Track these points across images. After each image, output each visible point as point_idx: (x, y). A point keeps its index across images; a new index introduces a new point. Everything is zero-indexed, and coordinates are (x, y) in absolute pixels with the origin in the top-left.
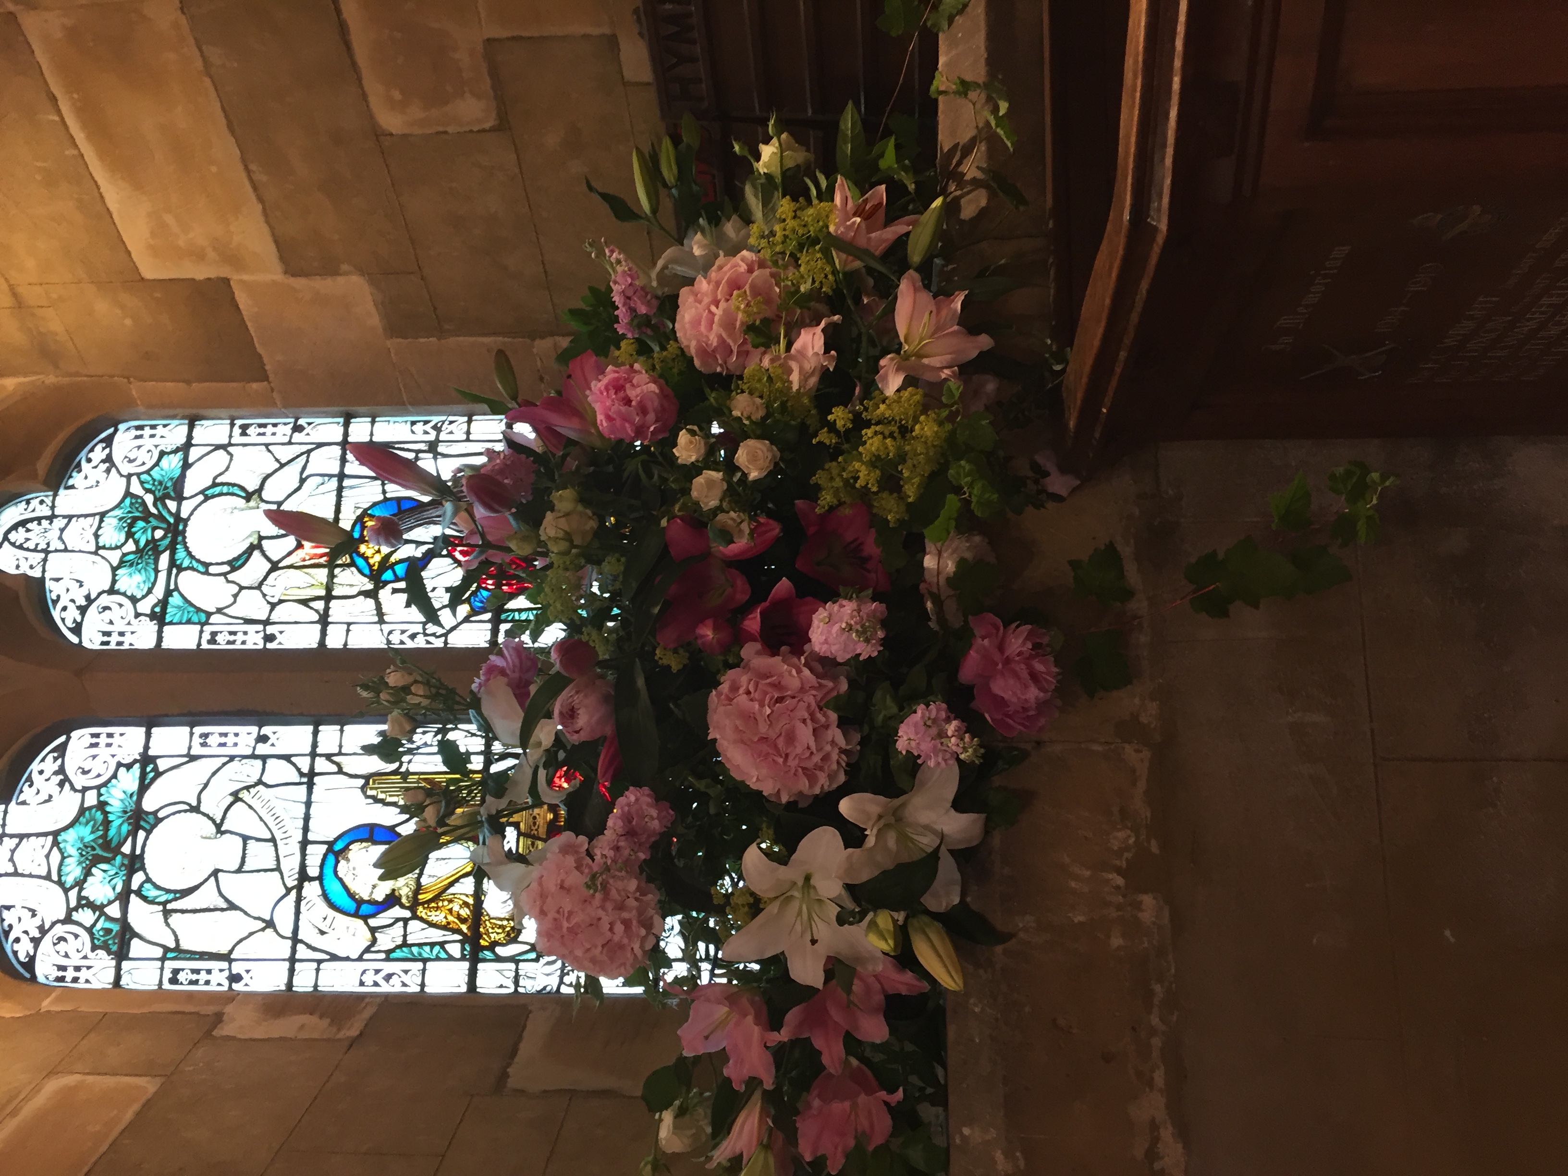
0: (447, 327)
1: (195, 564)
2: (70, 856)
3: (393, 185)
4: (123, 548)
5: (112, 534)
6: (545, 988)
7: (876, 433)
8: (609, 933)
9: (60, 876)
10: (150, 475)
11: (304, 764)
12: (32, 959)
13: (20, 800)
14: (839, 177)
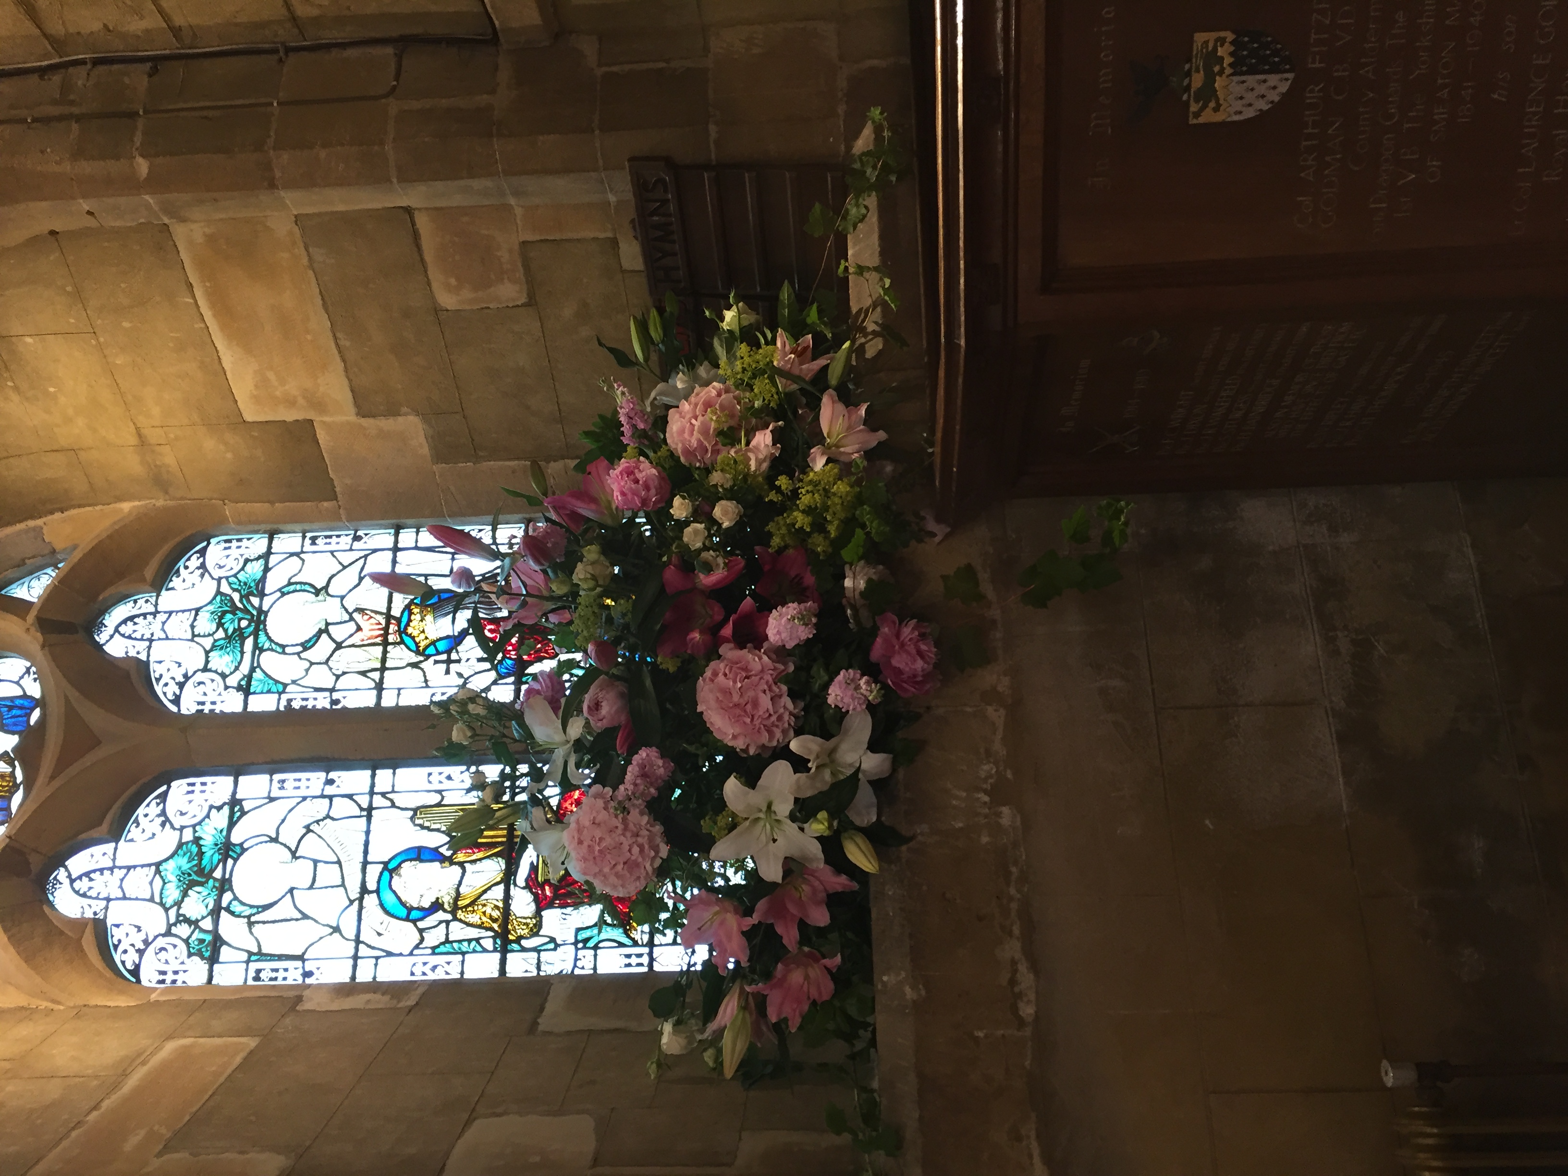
0: (481, 454)
1: (274, 646)
2: (169, 882)
3: (446, 347)
4: (215, 636)
5: (205, 624)
6: (562, 971)
7: (808, 492)
8: (629, 854)
9: (161, 898)
10: (237, 578)
11: (364, 802)
12: (137, 967)
13: (129, 837)
14: (779, 329)
